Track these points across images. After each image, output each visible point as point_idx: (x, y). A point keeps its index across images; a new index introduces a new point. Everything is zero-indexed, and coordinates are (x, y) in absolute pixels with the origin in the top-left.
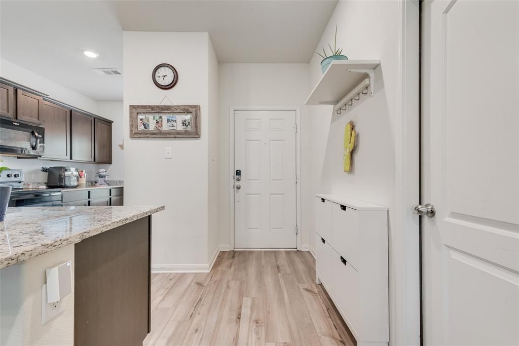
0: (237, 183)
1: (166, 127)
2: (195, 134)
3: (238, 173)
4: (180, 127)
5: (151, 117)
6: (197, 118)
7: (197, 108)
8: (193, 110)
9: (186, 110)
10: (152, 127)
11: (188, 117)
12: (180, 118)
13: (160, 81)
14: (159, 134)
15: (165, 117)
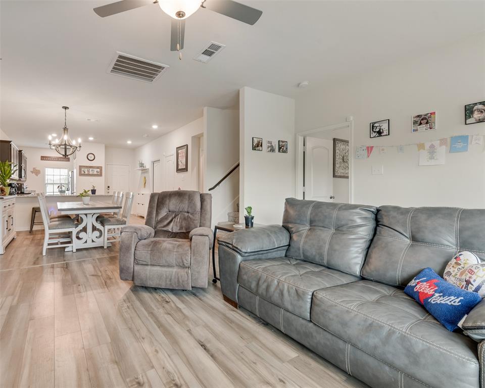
0: (108, 191)
1: (91, 173)
2: (101, 175)
3: (109, 187)
4: (95, 173)
5: (86, 169)
6: (101, 170)
7: (101, 167)
8: (100, 168)
9: (98, 168)
10: (86, 173)
11: (98, 170)
12: (96, 170)
13: (89, 158)
14: (89, 175)
15: (91, 170)
